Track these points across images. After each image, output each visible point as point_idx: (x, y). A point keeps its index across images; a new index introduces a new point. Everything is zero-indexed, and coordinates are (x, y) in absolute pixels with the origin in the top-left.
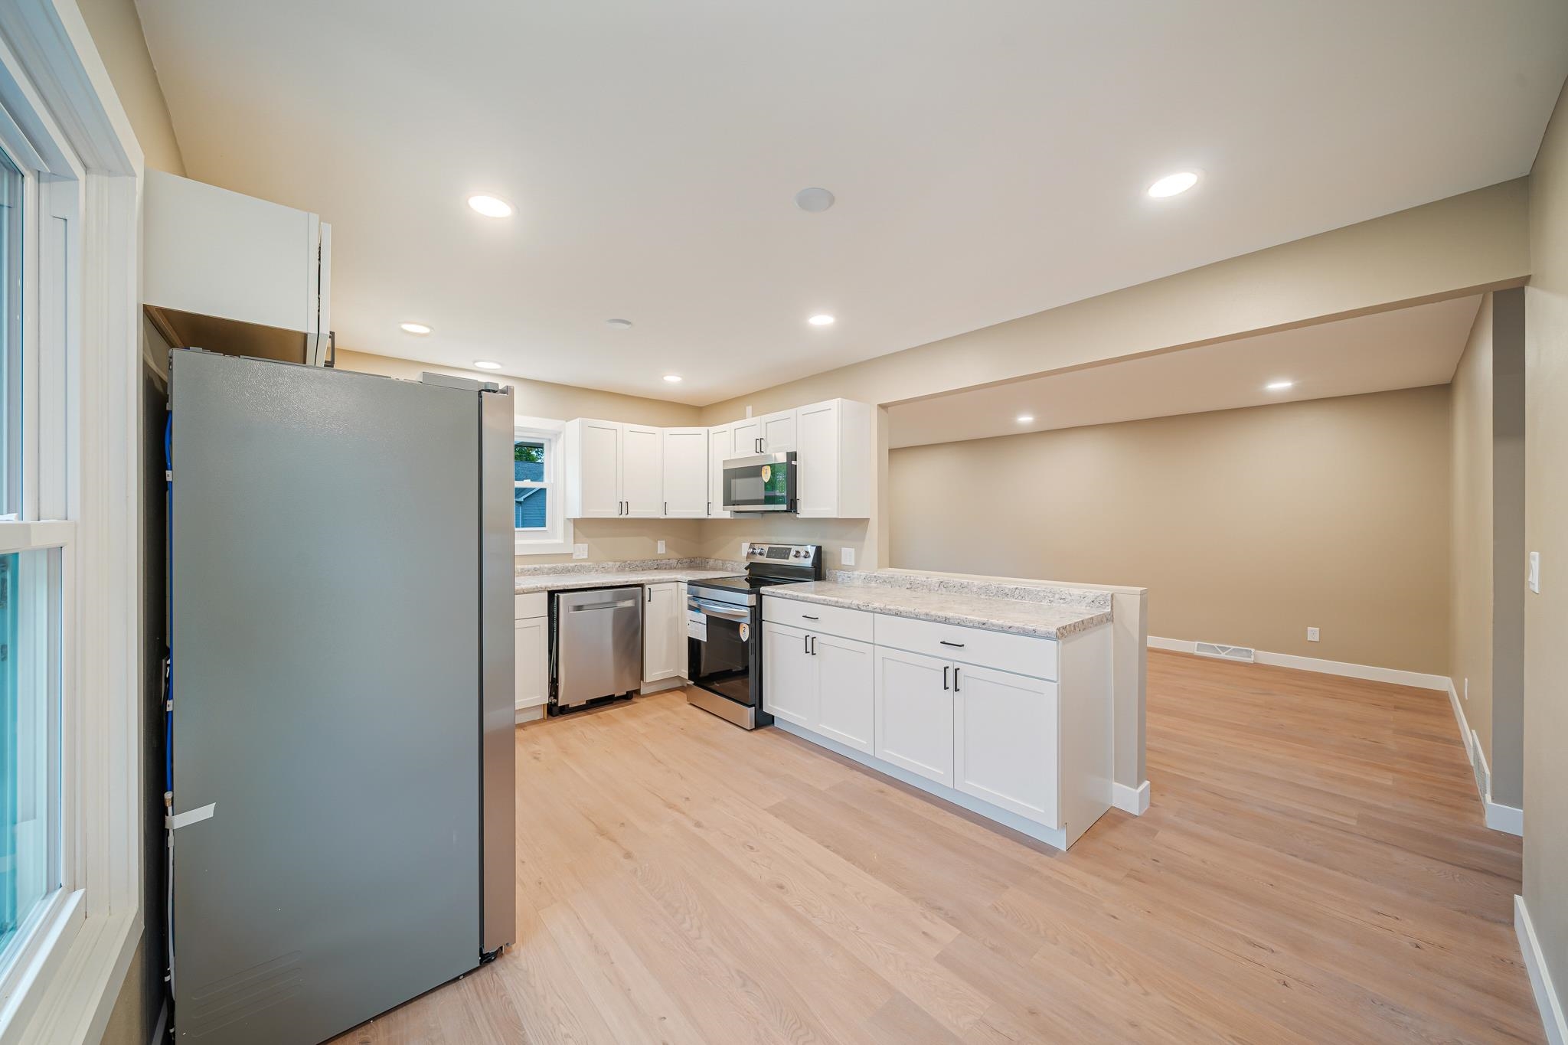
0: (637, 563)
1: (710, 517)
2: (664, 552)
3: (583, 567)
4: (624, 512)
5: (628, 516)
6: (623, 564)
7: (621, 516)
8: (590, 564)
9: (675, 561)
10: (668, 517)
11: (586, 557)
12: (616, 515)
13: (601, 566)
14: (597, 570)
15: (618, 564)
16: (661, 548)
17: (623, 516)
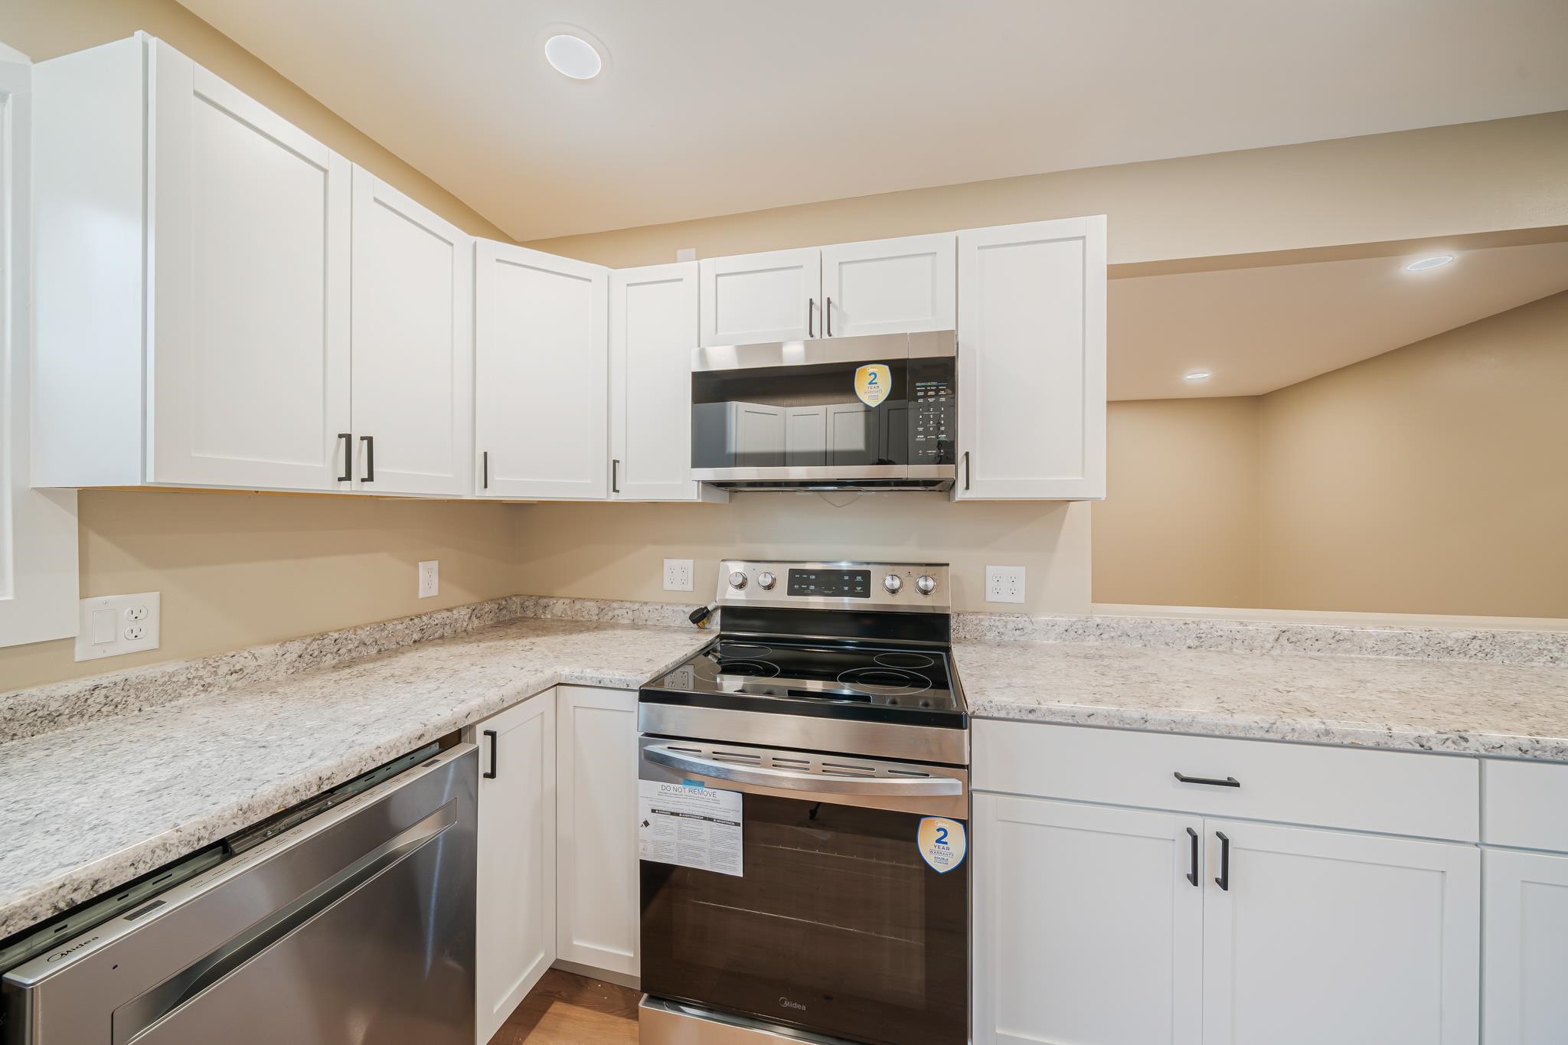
0: (362, 634)
1: (613, 498)
2: (434, 592)
3: (140, 687)
4: (360, 469)
5: (368, 488)
6: (315, 645)
7: (345, 488)
8: (170, 668)
9: (465, 612)
10: (490, 494)
11: (150, 641)
12: (326, 483)
13: (224, 669)
14: (206, 688)
15: (296, 648)
16: (428, 581)
17: (353, 487)
